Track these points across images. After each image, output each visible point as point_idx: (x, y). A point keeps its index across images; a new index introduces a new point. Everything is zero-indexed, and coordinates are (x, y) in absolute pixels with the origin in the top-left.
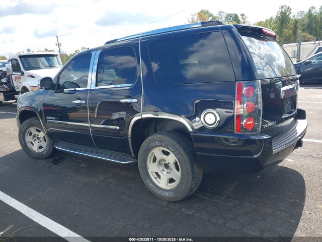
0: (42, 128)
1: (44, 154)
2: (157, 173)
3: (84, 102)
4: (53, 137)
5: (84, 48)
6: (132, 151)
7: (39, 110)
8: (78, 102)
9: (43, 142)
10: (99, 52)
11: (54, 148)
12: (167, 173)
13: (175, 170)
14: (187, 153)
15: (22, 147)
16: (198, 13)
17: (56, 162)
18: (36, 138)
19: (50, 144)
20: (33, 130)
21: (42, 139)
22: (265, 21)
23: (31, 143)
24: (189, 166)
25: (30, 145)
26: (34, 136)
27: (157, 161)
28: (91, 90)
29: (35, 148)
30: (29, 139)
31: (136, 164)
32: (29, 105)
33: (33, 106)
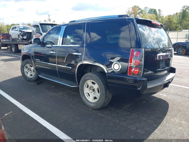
0: (32, 65)
1: (33, 78)
2: (88, 93)
3: (55, 53)
4: (38, 70)
5: (64, 23)
6: (77, 80)
7: (32, 55)
8: (52, 52)
9: (33, 72)
10: (65, 27)
11: (38, 76)
12: (94, 94)
13: (97, 93)
14: (104, 84)
15: (22, 74)
16: (133, 7)
17: (39, 84)
18: (29, 70)
19: (36, 74)
20: (28, 65)
21: (32, 71)
22: (173, 15)
23: (27, 72)
24: (104, 91)
25: (26, 74)
26: (29, 69)
27: (89, 87)
28: (59, 47)
29: (28, 75)
30: (26, 70)
31: (78, 88)
32: (28, 52)
33: (29, 53)
